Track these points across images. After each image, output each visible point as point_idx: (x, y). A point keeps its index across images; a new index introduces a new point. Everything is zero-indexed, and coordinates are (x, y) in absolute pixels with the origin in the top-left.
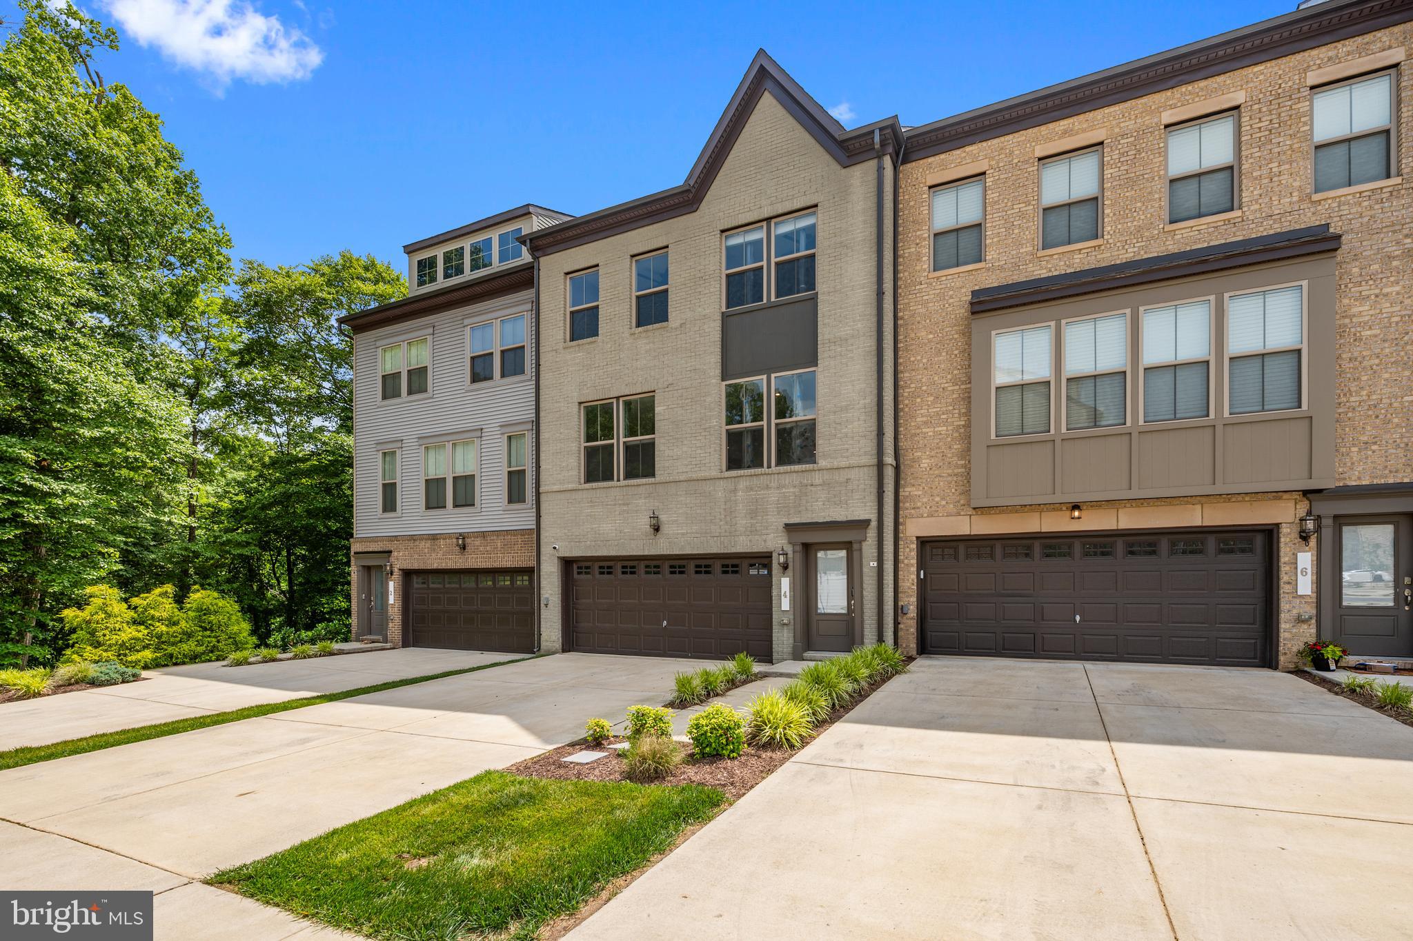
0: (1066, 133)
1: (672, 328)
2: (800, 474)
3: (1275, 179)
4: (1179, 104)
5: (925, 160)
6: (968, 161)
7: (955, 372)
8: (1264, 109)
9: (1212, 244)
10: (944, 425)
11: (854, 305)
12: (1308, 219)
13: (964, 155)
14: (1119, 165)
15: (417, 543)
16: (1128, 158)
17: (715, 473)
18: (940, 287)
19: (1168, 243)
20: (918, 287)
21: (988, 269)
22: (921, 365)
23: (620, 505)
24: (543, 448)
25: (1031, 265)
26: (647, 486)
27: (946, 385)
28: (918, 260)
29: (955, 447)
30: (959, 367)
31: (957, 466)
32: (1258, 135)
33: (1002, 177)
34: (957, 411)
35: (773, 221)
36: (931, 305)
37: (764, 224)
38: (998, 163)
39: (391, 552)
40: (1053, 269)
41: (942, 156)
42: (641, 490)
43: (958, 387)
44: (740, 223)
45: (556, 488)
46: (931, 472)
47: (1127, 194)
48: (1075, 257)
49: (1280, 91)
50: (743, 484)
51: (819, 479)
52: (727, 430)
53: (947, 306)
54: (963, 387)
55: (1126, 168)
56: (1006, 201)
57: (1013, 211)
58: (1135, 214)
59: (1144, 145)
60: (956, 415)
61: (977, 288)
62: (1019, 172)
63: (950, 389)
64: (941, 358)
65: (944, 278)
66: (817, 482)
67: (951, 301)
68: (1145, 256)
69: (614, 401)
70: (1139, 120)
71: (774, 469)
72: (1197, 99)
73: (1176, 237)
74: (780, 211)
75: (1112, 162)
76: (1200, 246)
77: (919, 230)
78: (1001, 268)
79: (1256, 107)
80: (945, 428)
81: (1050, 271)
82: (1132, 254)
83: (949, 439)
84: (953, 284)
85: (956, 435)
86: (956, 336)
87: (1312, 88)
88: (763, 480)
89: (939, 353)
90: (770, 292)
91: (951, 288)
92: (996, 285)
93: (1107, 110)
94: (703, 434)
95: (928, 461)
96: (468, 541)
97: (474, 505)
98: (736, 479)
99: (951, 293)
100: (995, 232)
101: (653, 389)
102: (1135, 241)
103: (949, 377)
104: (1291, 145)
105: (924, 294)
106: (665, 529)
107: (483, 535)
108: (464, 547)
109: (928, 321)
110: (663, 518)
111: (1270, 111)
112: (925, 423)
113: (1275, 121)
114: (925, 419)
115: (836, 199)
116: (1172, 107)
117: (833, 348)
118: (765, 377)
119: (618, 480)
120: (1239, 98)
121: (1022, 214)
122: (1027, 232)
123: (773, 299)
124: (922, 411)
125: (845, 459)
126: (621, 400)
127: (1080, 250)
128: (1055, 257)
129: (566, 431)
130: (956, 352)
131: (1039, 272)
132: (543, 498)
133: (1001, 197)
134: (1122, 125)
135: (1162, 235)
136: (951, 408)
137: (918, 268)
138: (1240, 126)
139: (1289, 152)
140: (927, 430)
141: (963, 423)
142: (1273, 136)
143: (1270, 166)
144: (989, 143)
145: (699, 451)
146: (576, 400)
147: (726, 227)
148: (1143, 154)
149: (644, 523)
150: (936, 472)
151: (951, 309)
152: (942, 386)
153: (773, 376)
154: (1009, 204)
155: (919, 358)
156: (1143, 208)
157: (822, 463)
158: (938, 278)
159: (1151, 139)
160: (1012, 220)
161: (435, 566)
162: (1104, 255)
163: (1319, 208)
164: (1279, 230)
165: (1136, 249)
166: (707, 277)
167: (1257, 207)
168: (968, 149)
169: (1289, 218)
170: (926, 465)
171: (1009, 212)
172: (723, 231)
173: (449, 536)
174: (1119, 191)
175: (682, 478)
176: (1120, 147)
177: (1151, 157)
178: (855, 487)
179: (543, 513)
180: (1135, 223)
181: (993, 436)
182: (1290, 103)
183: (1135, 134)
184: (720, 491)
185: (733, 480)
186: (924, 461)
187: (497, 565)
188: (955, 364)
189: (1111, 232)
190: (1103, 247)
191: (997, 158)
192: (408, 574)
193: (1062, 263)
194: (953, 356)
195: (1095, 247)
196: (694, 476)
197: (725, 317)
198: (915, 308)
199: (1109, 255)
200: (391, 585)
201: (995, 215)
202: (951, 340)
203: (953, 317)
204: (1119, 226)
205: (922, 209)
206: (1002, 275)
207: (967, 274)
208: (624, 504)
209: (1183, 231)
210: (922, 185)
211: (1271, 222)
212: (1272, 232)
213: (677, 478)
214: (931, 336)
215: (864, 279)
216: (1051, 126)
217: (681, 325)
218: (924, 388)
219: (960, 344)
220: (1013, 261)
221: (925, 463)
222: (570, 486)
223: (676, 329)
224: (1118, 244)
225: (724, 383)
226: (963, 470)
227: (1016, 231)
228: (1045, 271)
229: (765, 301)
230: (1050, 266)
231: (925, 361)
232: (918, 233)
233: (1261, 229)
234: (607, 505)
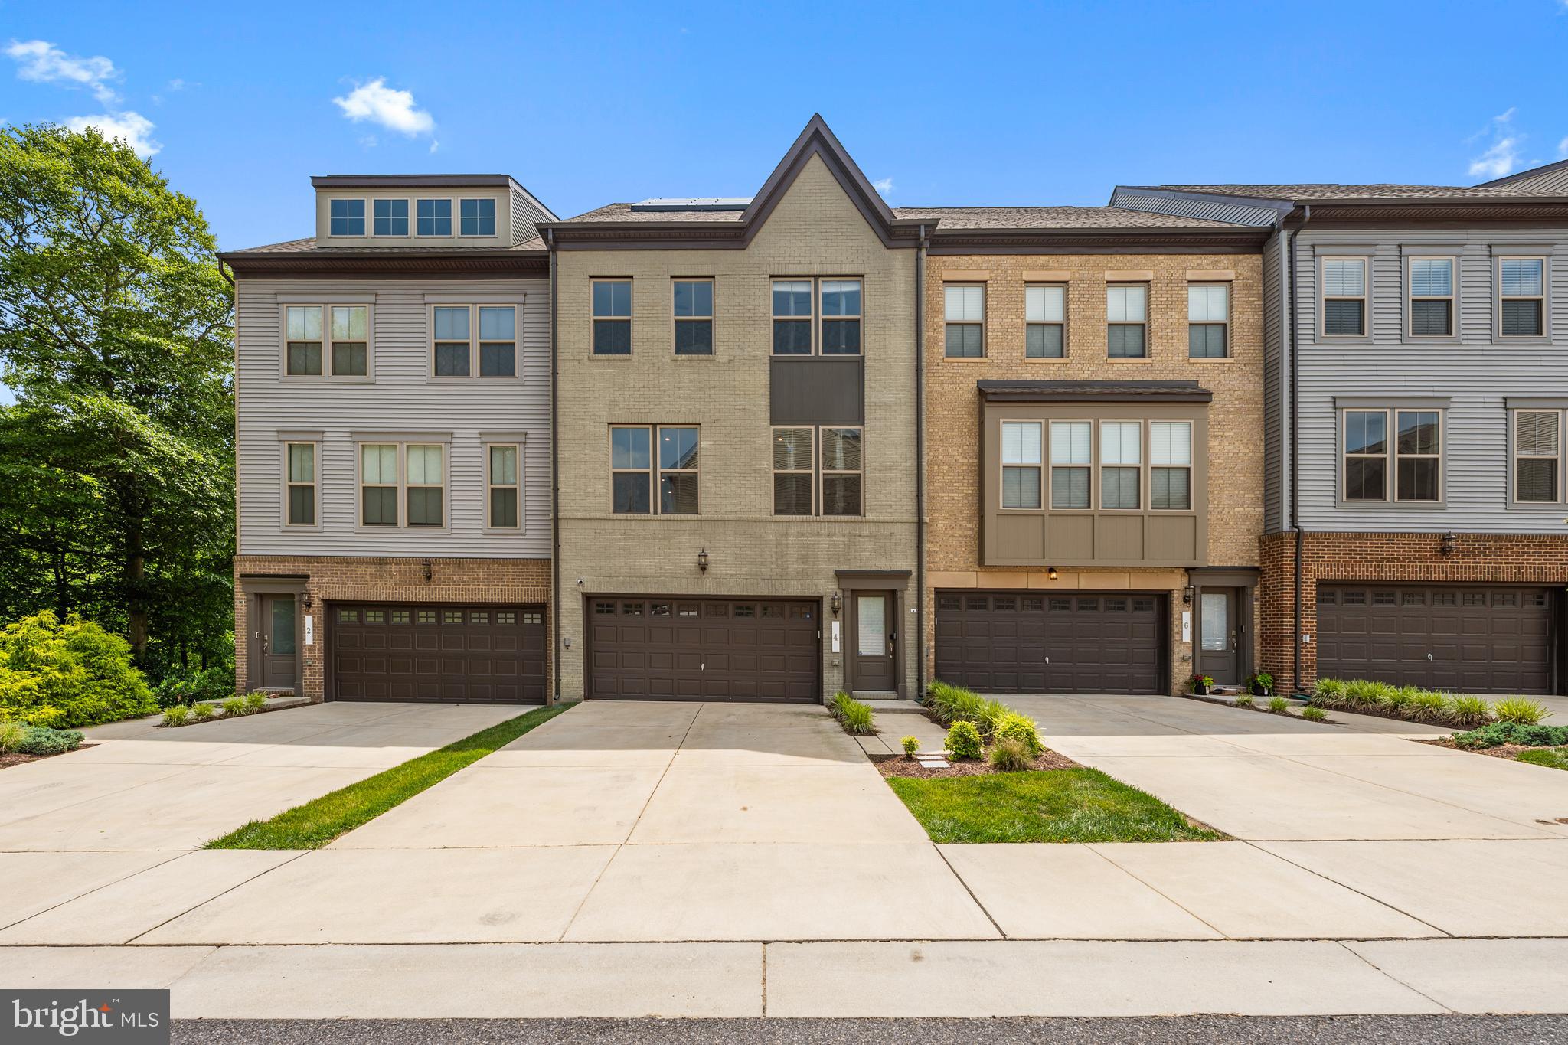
0: (1044, 267)
1: (719, 362)
2: (849, 524)
3: (1170, 341)
4: (1115, 268)
5: (941, 258)
6: (974, 268)
7: (965, 447)
8: (1164, 289)
9: (1135, 379)
10: (956, 492)
11: (896, 376)
12: (1186, 374)
13: (970, 262)
14: (1079, 303)
15: (353, 567)
16: (1084, 300)
17: (764, 516)
18: (953, 371)
19: (1109, 372)
20: (935, 368)
21: (989, 364)
22: (938, 437)
23: (660, 539)
24: (561, 468)
25: (1020, 368)
26: (693, 523)
27: (958, 457)
28: (936, 343)
29: (965, 512)
30: (968, 444)
31: (966, 529)
32: (1161, 306)
33: (999, 289)
34: (966, 481)
35: (821, 279)
36: (946, 385)
37: (812, 279)
38: (996, 276)
39: (307, 577)
40: (1036, 375)
41: (954, 258)
42: (684, 526)
43: (966, 461)
44: (790, 273)
45: (579, 515)
46: (946, 532)
47: (1084, 328)
48: (1051, 368)
49: (1172, 278)
50: (794, 529)
51: (866, 531)
52: (775, 474)
53: (958, 388)
54: (971, 461)
55: (1083, 306)
56: (1002, 310)
57: (1007, 320)
58: (1089, 345)
59: (1094, 293)
60: (965, 485)
61: (981, 378)
62: (1011, 289)
63: (961, 461)
64: (953, 433)
65: (956, 364)
66: (865, 533)
67: (961, 385)
68: (1095, 379)
69: (651, 427)
70: (1091, 272)
71: (822, 517)
72: (1126, 268)
73: (1114, 369)
74: (830, 273)
75: (1074, 299)
76: (1128, 379)
77: (936, 317)
78: (999, 366)
79: (1159, 285)
80: (956, 495)
81: (1033, 376)
82: (1087, 376)
83: (960, 505)
84: (963, 371)
85: (966, 501)
86: (965, 416)
87: (1189, 282)
88: (816, 527)
89: (952, 429)
90: (816, 346)
91: (962, 374)
92: (995, 378)
93: (1072, 258)
94: (752, 475)
95: (943, 522)
96: (434, 568)
97: (441, 525)
98: (788, 524)
99: (961, 378)
100: (995, 334)
101: (698, 422)
102: (1089, 365)
103: (960, 450)
104: (1179, 319)
105: (940, 374)
106: (712, 568)
107: (459, 562)
108: (429, 577)
109: (943, 399)
110: (711, 557)
111: (1167, 291)
112: (941, 488)
113: (1169, 299)
114: (941, 485)
115: (880, 275)
116: (1111, 269)
117: (878, 411)
118: (813, 427)
119: (655, 513)
120: (1149, 275)
121: (1014, 325)
122: (1017, 340)
123: (820, 354)
124: (939, 478)
125: (889, 515)
126: (658, 427)
127: (1054, 364)
128: (1037, 365)
129: (592, 453)
130: (966, 430)
131: (1026, 375)
132: (562, 525)
133: (999, 306)
134: (1080, 272)
135: (1106, 366)
136: (962, 478)
137: (935, 351)
138: (1149, 296)
139: (1177, 324)
140: (943, 495)
141: (970, 492)
142: (1168, 310)
143: (1167, 331)
144: (990, 257)
145: (748, 492)
146: (605, 420)
147: (776, 273)
148: (1094, 300)
149: (690, 560)
150: (950, 532)
151: (961, 392)
152: (955, 457)
153: (821, 427)
154: (1005, 313)
155: (936, 430)
156: (1094, 341)
157: (870, 516)
158: (952, 363)
159: (1098, 289)
160: (1007, 327)
161: (383, 597)
162: (1069, 372)
163: (1193, 368)
164: (1172, 379)
165: (1089, 372)
166: (756, 319)
167: (1160, 358)
168: (974, 258)
169: (1177, 371)
170: (942, 525)
171: (1004, 320)
172: (771, 276)
173: (407, 561)
174: (1079, 324)
175: (732, 517)
176: (1079, 289)
177: (1099, 303)
178: (898, 541)
179: (562, 542)
180: (1089, 352)
181: (1001, 508)
182: (1177, 289)
183: (1088, 282)
184: (771, 533)
185: (784, 524)
186: (940, 522)
187: (476, 599)
188: (964, 440)
189: (1074, 355)
190: (1068, 365)
191: (995, 272)
192: (332, 606)
193: (1042, 372)
194: (963, 433)
195: (1063, 364)
196: (744, 516)
197: (774, 362)
198: (933, 385)
199: (1072, 372)
200: (309, 621)
201: (994, 320)
202: (961, 419)
203: (963, 399)
204: (1079, 351)
205: (938, 299)
206: (1000, 371)
207: (973, 365)
208: (665, 540)
209: (1118, 365)
210: (938, 278)
211: (1168, 372)
212: (1168, 379)
213: (726, 517)
214: (946, 413)
215: (905, 354)
216: (1034, 258)
217: (730, 361)
218: (940, 457)
219: (968, 423)
220: (1008, 361)
221: (941, 524)
222: (599, 515)
223: (724, 364)
224: (1079, 365)
225: (773, 427)
226: (971, 532)
227: (1010, 337)
228: (1029, 375)
229: (813, 354)
230: (1033, 372)
231: (941, 433)
232: (935, 320)
233: (1162, 375)
234: (645, 539)
